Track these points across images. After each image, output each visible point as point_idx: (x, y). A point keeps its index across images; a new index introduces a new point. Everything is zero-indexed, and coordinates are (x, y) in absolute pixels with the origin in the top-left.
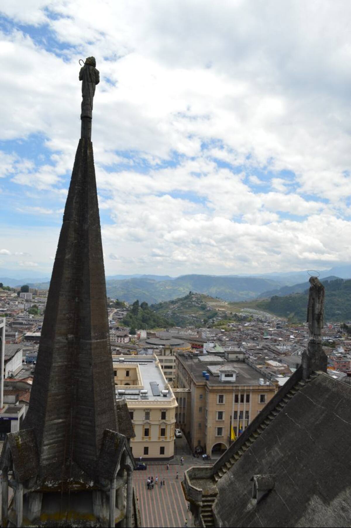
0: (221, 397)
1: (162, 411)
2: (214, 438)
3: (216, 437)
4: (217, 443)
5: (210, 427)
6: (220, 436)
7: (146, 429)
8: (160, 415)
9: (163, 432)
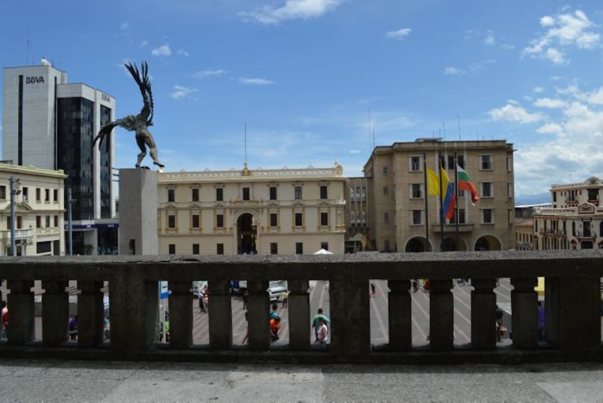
0: (415, 160)
1: (322, 185)
2: (408, 228)
3: (411, 226)
4: (412, 237)
5: (401, 210)
6: (418, 225)
7: (297, 215)
8: (318, 190)
9: (324, 219)
